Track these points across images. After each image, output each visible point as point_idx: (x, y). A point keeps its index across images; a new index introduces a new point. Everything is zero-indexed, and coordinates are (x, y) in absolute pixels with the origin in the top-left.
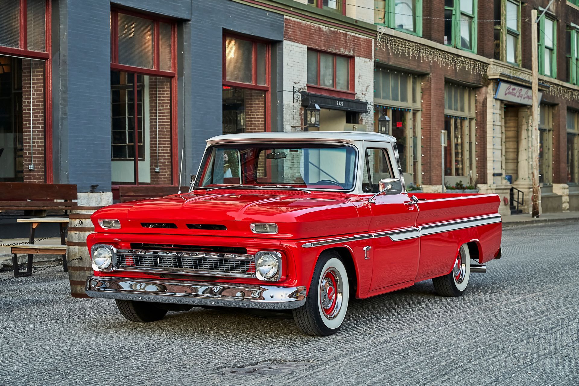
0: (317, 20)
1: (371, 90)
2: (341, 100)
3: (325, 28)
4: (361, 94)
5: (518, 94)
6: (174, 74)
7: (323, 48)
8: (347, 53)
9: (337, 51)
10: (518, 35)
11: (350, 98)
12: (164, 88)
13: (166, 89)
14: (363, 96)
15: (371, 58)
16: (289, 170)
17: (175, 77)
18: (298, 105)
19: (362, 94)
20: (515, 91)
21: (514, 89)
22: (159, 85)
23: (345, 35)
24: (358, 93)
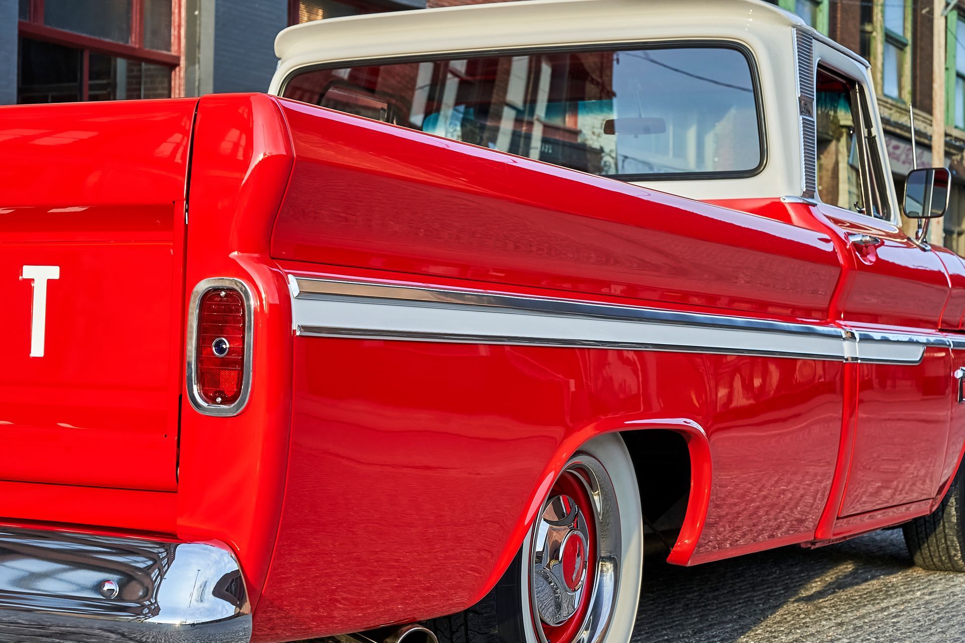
4: (590, 133)
5: (903, 157)
6: (178, 58)
10: (905, 45)
11: (567, 139)
12: (156, 89)
13: (160, 92)
14: (595, 138)
17: (178, 65)
19: (593, 133)
20: (898, 152)
21: (896, 148)
22: (146, 83)
24: (584, 131)
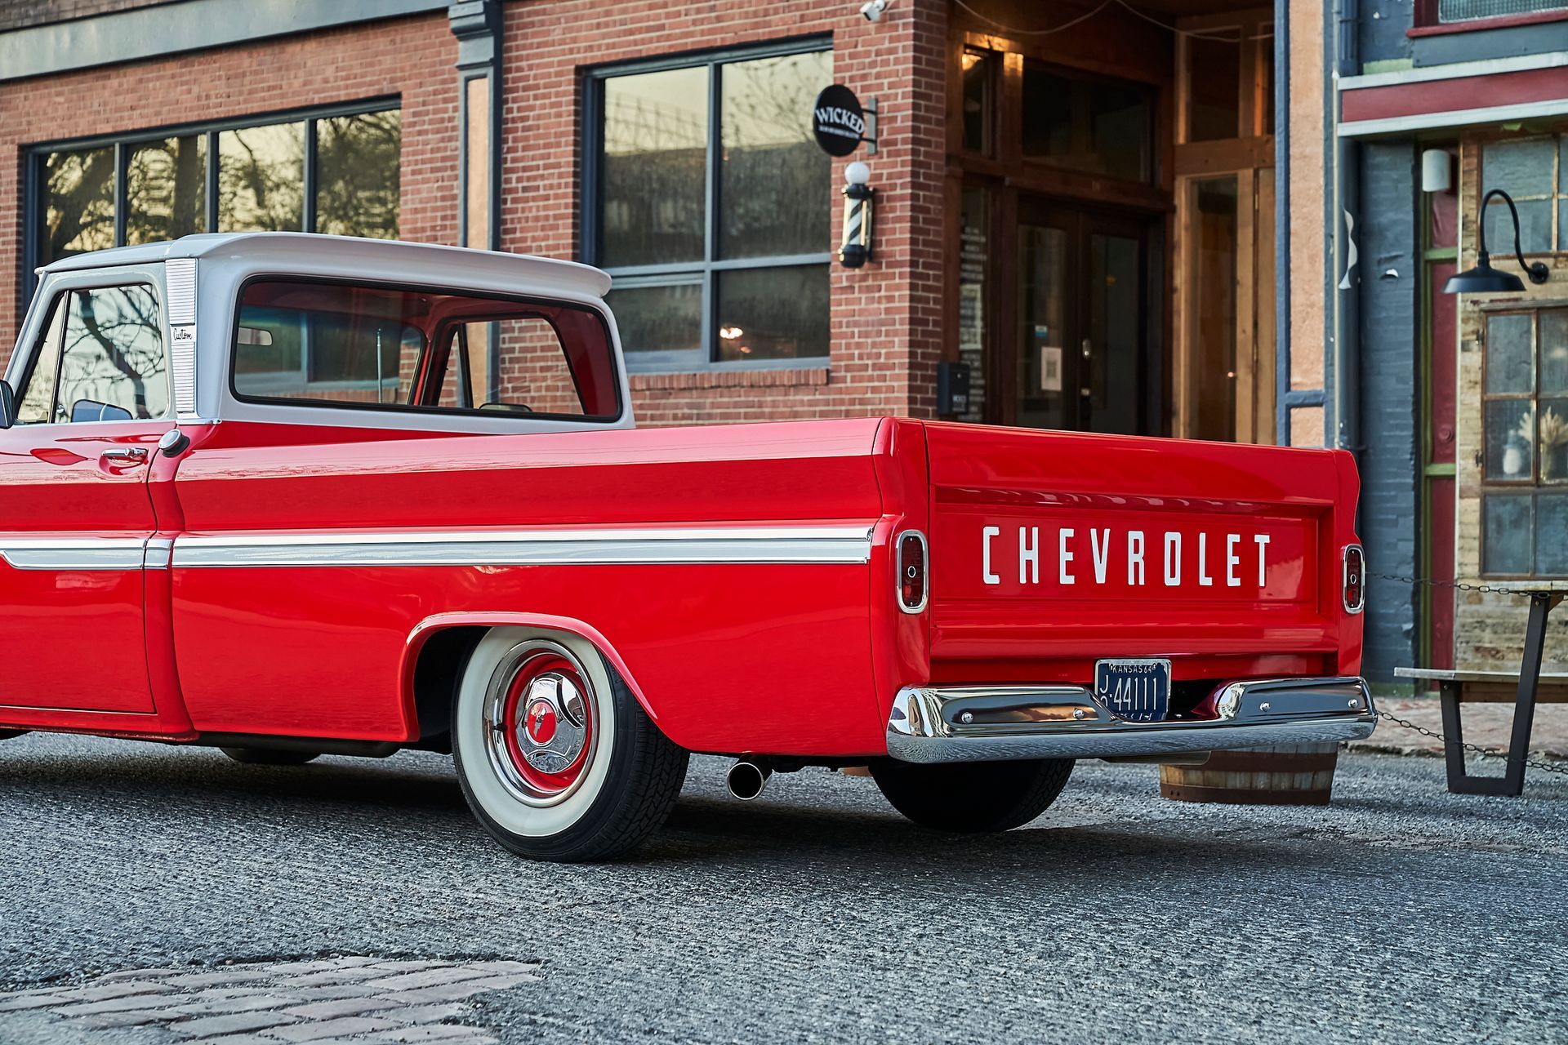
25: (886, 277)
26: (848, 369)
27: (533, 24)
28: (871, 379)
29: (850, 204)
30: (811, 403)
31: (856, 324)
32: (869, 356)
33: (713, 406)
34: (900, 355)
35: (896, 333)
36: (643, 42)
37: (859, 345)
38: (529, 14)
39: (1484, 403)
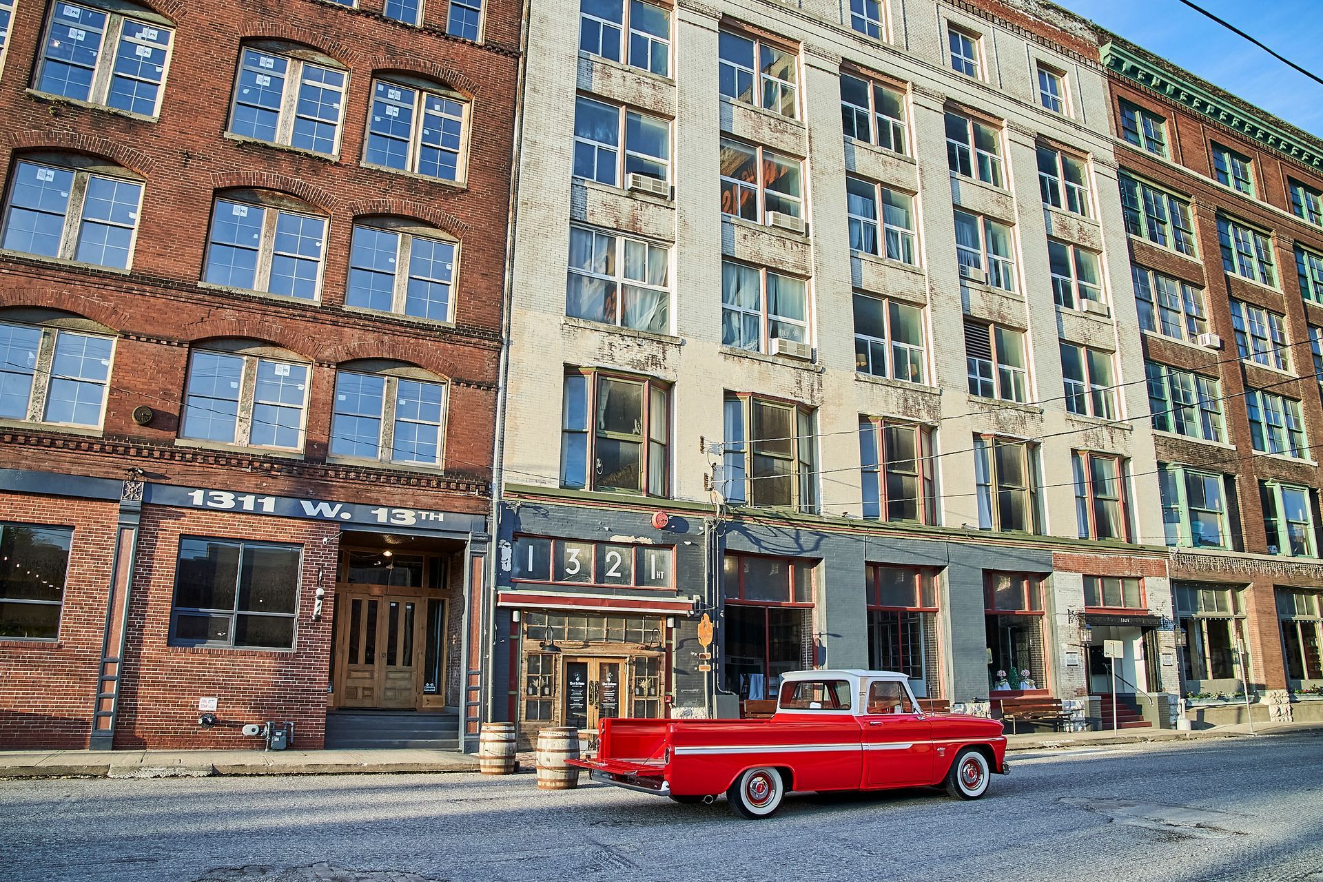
0: (1091, 550)
1: (1169, 605)
2: (1126, 617)
3: (1102, 556)
4: (1155, 610)
7: (1102, 573)
8: (1133, 575)
9: (1120, 575)
11: (1141, 614)
14: (1158, 611)
15: (1165, 576)
16: (1068, 682)
17: (938, 611)
18: (1075, 624)
19: (1157, 609)
23: (1131, 559)
24: (1151, 609)
25: (322, 625)
26: (304, 653)
27: (158, 514)
28: (314, 657)
29: (317, 602)
30: (286, 663)
31: (309, 639)
32: (313, 650)
33: (240, 662)
34: (327, 651)
35: (326, 643)
36: (216, 531)
37: (309, 646)
38: (156, 510)
39: (528, 677)
